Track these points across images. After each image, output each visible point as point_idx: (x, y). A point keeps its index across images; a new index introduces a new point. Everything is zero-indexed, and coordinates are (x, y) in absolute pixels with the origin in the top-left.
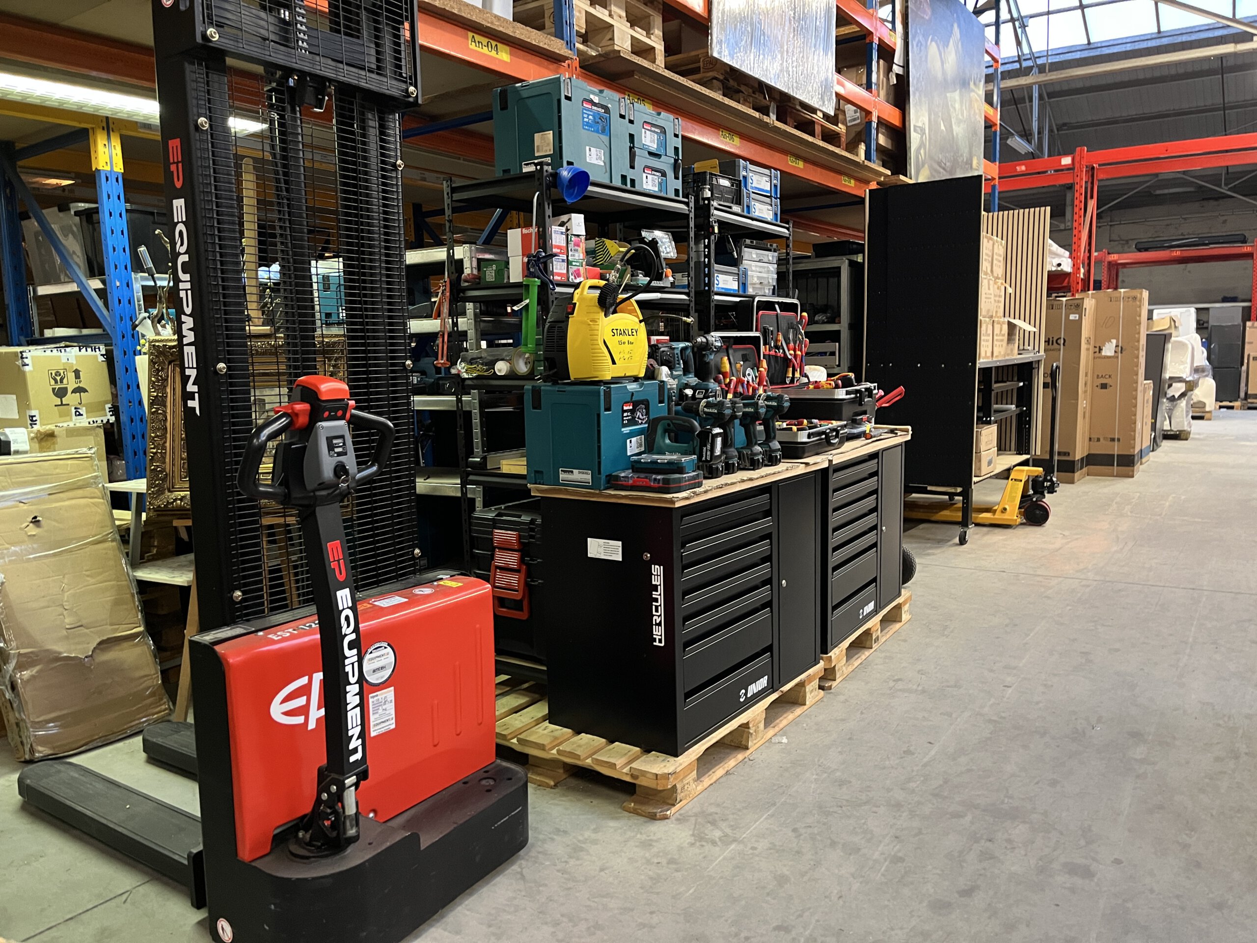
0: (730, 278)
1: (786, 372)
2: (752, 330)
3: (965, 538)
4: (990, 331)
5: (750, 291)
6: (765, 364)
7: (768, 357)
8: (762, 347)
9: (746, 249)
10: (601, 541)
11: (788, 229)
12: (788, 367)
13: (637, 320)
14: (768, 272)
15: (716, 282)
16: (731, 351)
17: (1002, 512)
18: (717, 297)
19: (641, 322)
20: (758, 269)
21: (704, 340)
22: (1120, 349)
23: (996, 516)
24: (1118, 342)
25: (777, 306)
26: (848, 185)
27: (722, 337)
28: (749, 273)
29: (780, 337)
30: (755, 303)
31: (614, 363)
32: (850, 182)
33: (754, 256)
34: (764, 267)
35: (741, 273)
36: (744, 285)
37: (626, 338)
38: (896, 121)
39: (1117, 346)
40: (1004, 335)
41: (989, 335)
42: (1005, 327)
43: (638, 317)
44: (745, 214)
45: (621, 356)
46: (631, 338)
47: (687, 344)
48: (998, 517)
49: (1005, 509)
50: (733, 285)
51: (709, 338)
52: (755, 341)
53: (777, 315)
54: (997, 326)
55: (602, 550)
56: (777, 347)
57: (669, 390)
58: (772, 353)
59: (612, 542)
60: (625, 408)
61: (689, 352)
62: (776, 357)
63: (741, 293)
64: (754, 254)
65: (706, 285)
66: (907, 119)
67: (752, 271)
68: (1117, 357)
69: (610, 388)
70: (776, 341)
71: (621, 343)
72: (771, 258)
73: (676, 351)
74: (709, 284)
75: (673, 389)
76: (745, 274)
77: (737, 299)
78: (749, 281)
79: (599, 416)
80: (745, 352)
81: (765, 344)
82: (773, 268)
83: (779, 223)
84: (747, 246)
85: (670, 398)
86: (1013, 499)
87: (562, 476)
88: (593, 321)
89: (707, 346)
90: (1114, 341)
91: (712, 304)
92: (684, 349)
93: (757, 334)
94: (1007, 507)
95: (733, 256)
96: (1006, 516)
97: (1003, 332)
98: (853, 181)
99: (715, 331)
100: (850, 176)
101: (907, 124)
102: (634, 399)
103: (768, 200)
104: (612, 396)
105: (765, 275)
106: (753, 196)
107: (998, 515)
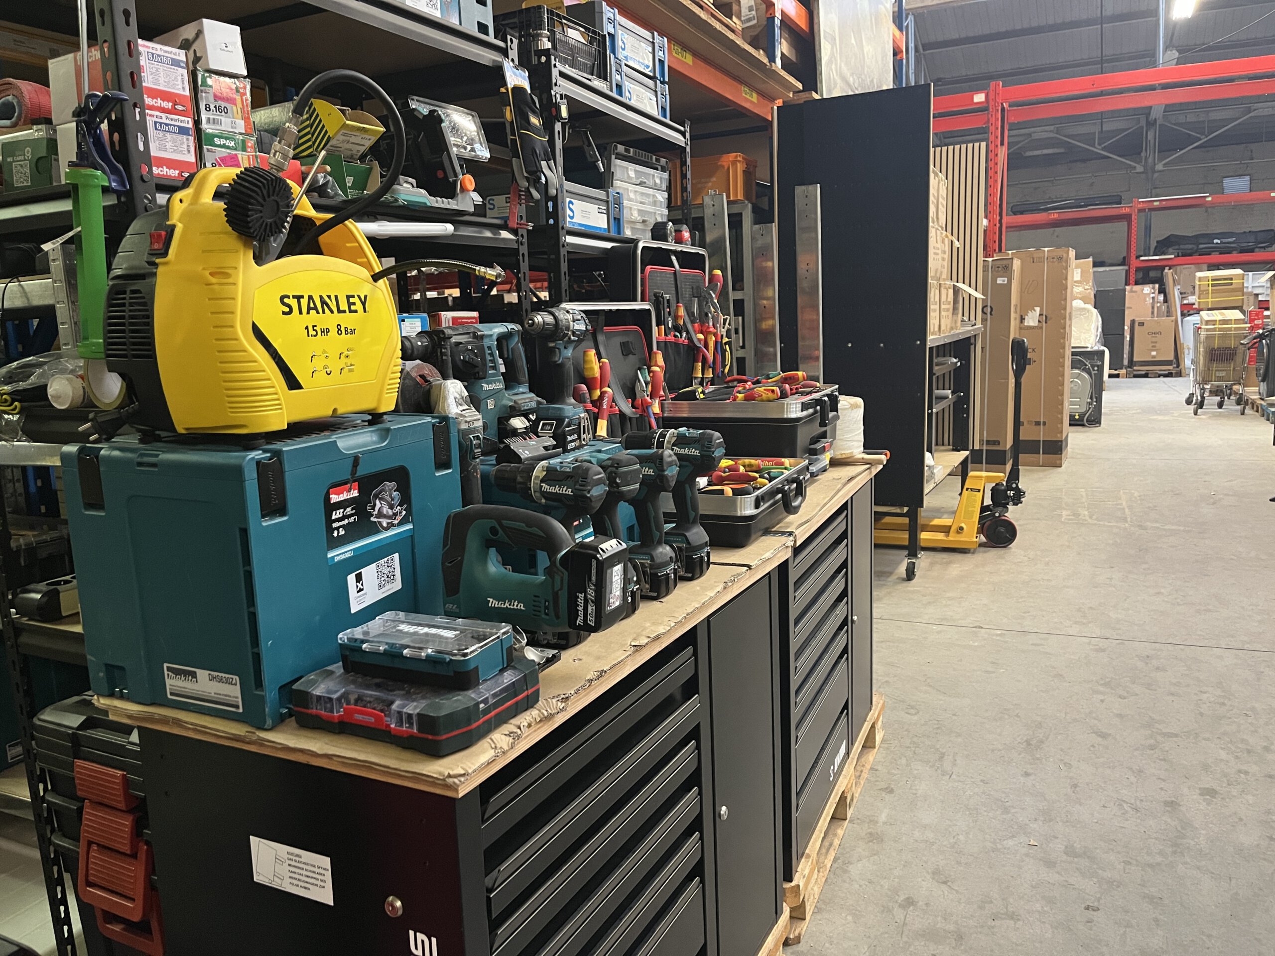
0: (593, 208)
1: (693, 369)
2: (635, 300)
3: (913, 572)
4: (937, 299)
5: (628, 233)
6: (660, 359)
7: (664, 346)
8: (655, 329)
9: (618, 162)
10: (283, 849)
11: (683, 134)
12: (695, 361)
13: (366, 274)
14: (655, 203)
15: (568, 212)
16: (601, 338)
17: (958, 532)
18: (570, 239)
19: (376, 277)
20: (639, 198)
21: (549, 319)
22: (1045, 318)
23: (950, 538)
24: (1041, 310)
25: (673, 258)
26: (749, 99)
27: (584, 312)
28: (626, 203)
29: (682, 312)
30: (639, 252)
31: (293, 383)
32: (751, 95)
33: (632, 174)
34: (648, 195)
35: (611, 199)
36: (617, 221)
37: (330, 320)
38: (803, 24)
39: (1040, 315)
40: (949, 303)
41: (936, 304)
42: (951, 291)
43: (368, 266)
44: (614, 95)
45: (319, 363)
46: (347, 320)
47: (511, 326)
48: (953, 539)
49: (961, 528)
50: (600, 222)
51: (561, 316)
52: (641, 318)
53: (675, 273)
54: (944, 291)
55: (284, 870)
56: (677, 328)
57: (464, 433)
58: (670, 338)
59: (308, 856)
60: (334, 498)
61: (515, 343)
62: (676, 345)
63: (613, 234)
64: (632, 170)
65: (549, 215)
66: (816, 20)
67: (630, 200)
68: (1042, 328)
69: (277, 454)
70: (676, 318)
71: (312, 331)
72: (658, 181)
73: (487, 343)
74: (555, 214)
75: (474, 430)
76: (618, 202)
77: (608, 245)
78: (626, 214)
79: (244, 532)
80: (625, 339)
81: (658, 325)
82: (662, 197)
83: (668, 121)
84: (620, 157)
85: (466, 453)
86: (969, 515)
87: (173, 683)
88: (222, 273)
89: (556, 331)
90: (1038, 309)
91: (563, 252)
92: (502, 339)
93: (646, 306)
94: (963, 525)
95: (597, 168)
96: (962, 538)
97: (949, 300)
98: (755, 95)
99: (571, 300)
100: (753, 88)
101: (816, 27)
102: (361, 471)
103: (650, 83)
104: (287, 475)
105: (649, 208)
106: (625, 68)
107: (953, 537)
